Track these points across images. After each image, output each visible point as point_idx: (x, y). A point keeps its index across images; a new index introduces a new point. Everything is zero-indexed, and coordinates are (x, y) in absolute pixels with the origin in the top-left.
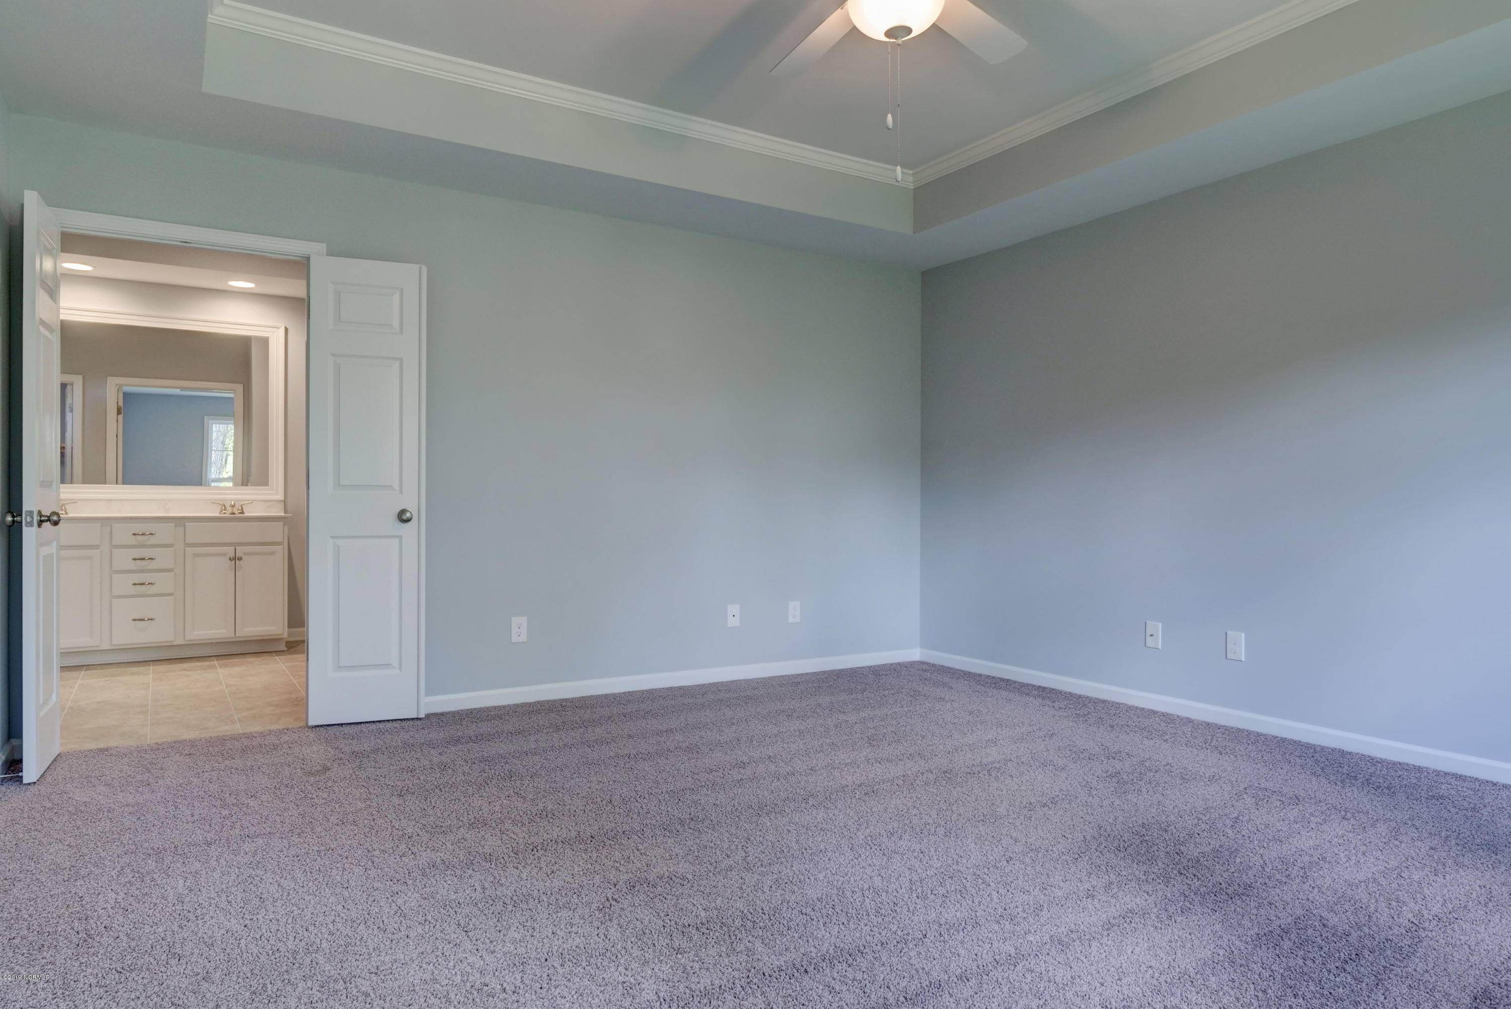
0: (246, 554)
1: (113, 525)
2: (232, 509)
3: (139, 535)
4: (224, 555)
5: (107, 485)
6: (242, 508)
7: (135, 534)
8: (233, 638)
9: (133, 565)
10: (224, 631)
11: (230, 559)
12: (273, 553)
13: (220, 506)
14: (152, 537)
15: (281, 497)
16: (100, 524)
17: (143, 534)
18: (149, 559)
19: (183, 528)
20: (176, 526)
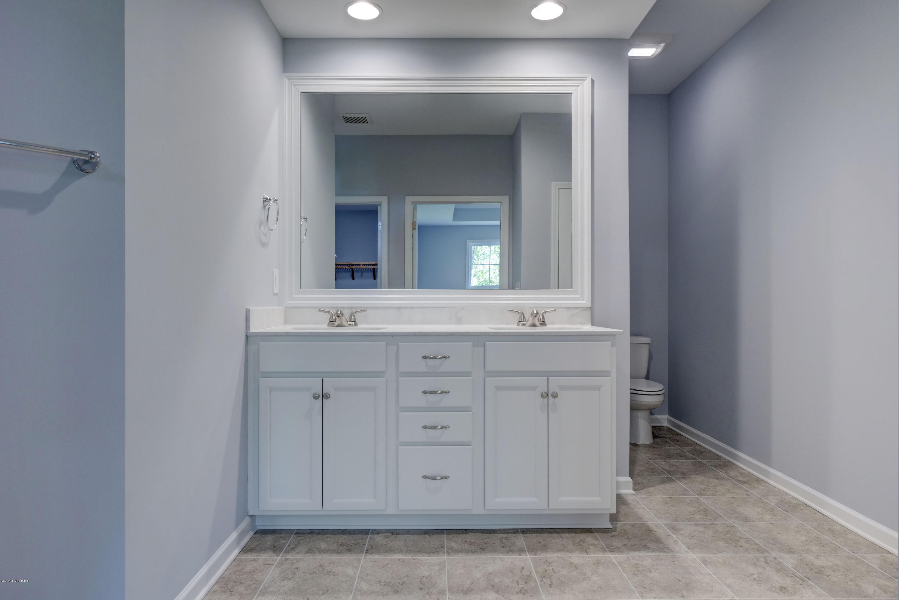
0: (563, 388)
1: (400, 343)
2: (533, 319)
3: (431, 358)
4: (534, 388)
5: (405, 289)
6: (543, 318)
7: (425, 357)
8: (546, 510)
9: (422, 401)
10: (535, 499)
11: (542, 396)
12: (598, 388)
13: (518, 315)
14: (447, 361)
15: (586, 302)
16: (385, 343)
17: (435, 358)
18: (442, 393)
19: (483, 348)
20: (474, 346)
